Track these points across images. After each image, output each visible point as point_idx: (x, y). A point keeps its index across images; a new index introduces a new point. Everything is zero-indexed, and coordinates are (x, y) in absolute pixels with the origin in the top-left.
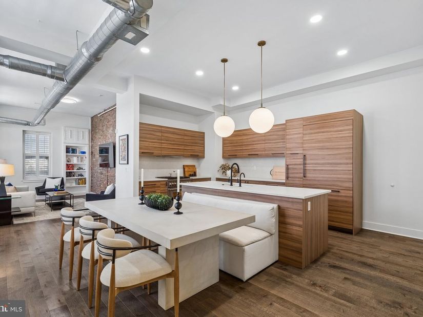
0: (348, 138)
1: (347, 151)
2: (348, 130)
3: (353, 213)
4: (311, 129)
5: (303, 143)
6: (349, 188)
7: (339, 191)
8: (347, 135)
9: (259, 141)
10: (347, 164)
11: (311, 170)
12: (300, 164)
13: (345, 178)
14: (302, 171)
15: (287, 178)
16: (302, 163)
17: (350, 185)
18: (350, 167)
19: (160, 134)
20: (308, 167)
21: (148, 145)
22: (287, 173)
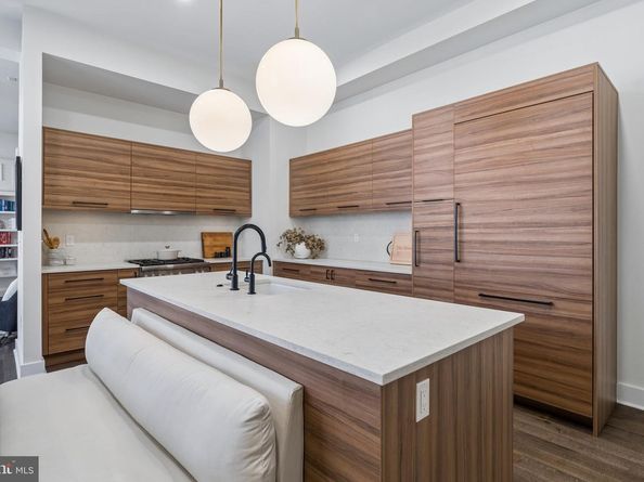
0: (579, 149)
1: (575, 187)
2: (578, 125)
3: (593, 370)
4: (474, 133)
5: (453, 172)
6: (584, 295)
7: (550, 304)
8: (578, 140)
9: (359, 174)
10: (576, 224)
11: (476, 242)
12: (447, 228)
13: (571, 267)
14: (451, 246)
15: (416, 263)
16: (453, 224)
17: (585, 286)
18: (583, 234)
19: (127, 161)
20: (469, 235)
21: (92, 186)
22: (416, 252)
